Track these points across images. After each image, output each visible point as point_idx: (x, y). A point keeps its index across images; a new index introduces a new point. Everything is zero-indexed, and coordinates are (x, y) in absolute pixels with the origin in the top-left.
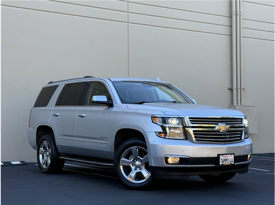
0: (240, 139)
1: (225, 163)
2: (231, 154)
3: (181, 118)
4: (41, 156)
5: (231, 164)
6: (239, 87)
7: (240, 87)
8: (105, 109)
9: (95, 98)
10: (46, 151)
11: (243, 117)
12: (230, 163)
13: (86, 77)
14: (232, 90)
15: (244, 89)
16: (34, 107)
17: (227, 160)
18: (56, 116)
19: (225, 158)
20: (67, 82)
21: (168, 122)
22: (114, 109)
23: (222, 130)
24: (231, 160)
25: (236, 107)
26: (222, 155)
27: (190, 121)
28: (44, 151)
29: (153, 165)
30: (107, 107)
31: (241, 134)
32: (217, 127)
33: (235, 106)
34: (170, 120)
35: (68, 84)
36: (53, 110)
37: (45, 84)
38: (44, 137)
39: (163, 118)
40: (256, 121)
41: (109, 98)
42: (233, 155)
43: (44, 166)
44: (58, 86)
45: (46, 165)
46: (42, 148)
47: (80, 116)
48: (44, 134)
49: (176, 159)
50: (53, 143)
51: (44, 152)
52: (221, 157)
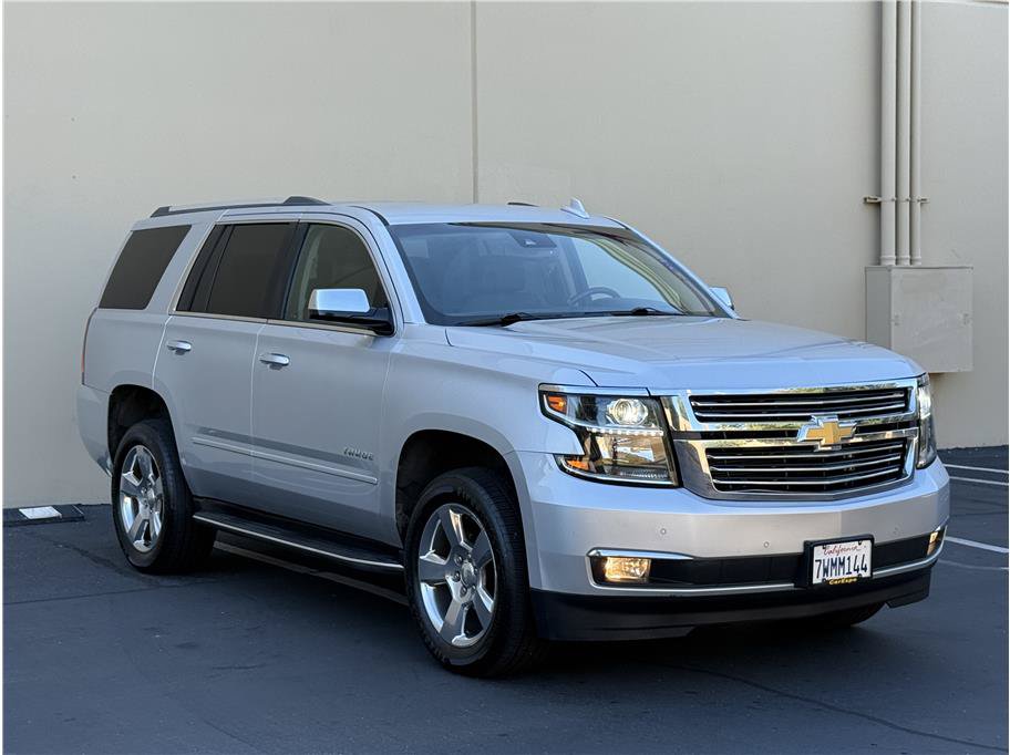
0: (898, 475)
1: (834, 577)
2: (859, 539)
3: (657, 398)
4: (127, 502)
5: (859, 578)
6: (905, 194)
7: (908, 196)
8: (364, 344)
9: (323, 300)
10: (145, 484)
11: (914, 383)
12: (855, 574)
13: (293, 201)
14: (879, 204)
15: (923, 201)
16: (100, 307)
17: (842, 564)
18: (181, 351)
19: (834, 556)
20: (222, 218)
21: (606, 413)
22: (397, 346)
23: (823, 442)
24: (859, 563)
25: (894, 272)
26: (824, 543)
27: (695, 409)
28: (137, 483)
29: (546, 587)
30: (372, 333)
31: (904, 452)
32: (805, 433)
33: (890, 271)
34: (612, 407)
35: (226, 226)
36: (169, 327)
37: (143, 218)
38: (136, 430)
39: (584, 397)
40: (970, 325)
41: (379, 297)
42: (867, 544)
43: (140, 544)
44: (186, 229)
45: (147, 537)
46: (131, 472)
47: (268, 362)
48: (139, 420)
49: (638, 564)
50: (170, 456)
51: (139, 488)
52: (818, 553)
